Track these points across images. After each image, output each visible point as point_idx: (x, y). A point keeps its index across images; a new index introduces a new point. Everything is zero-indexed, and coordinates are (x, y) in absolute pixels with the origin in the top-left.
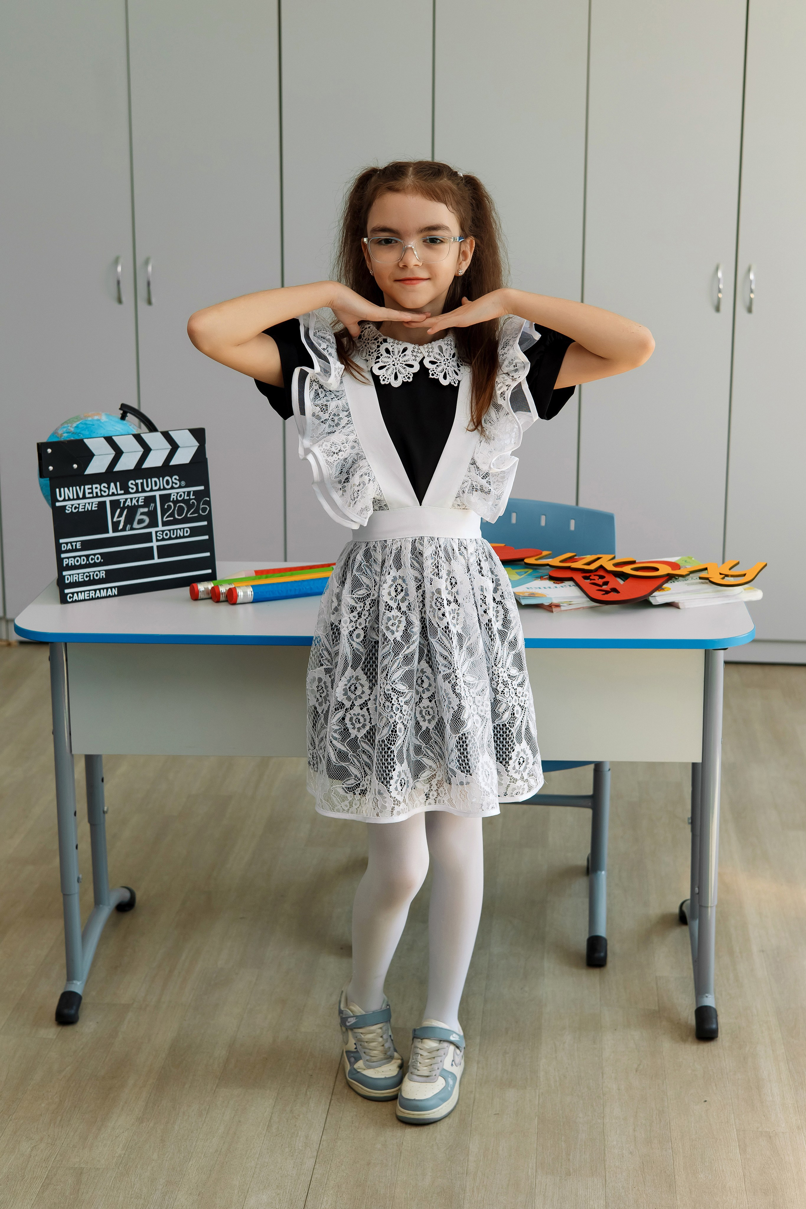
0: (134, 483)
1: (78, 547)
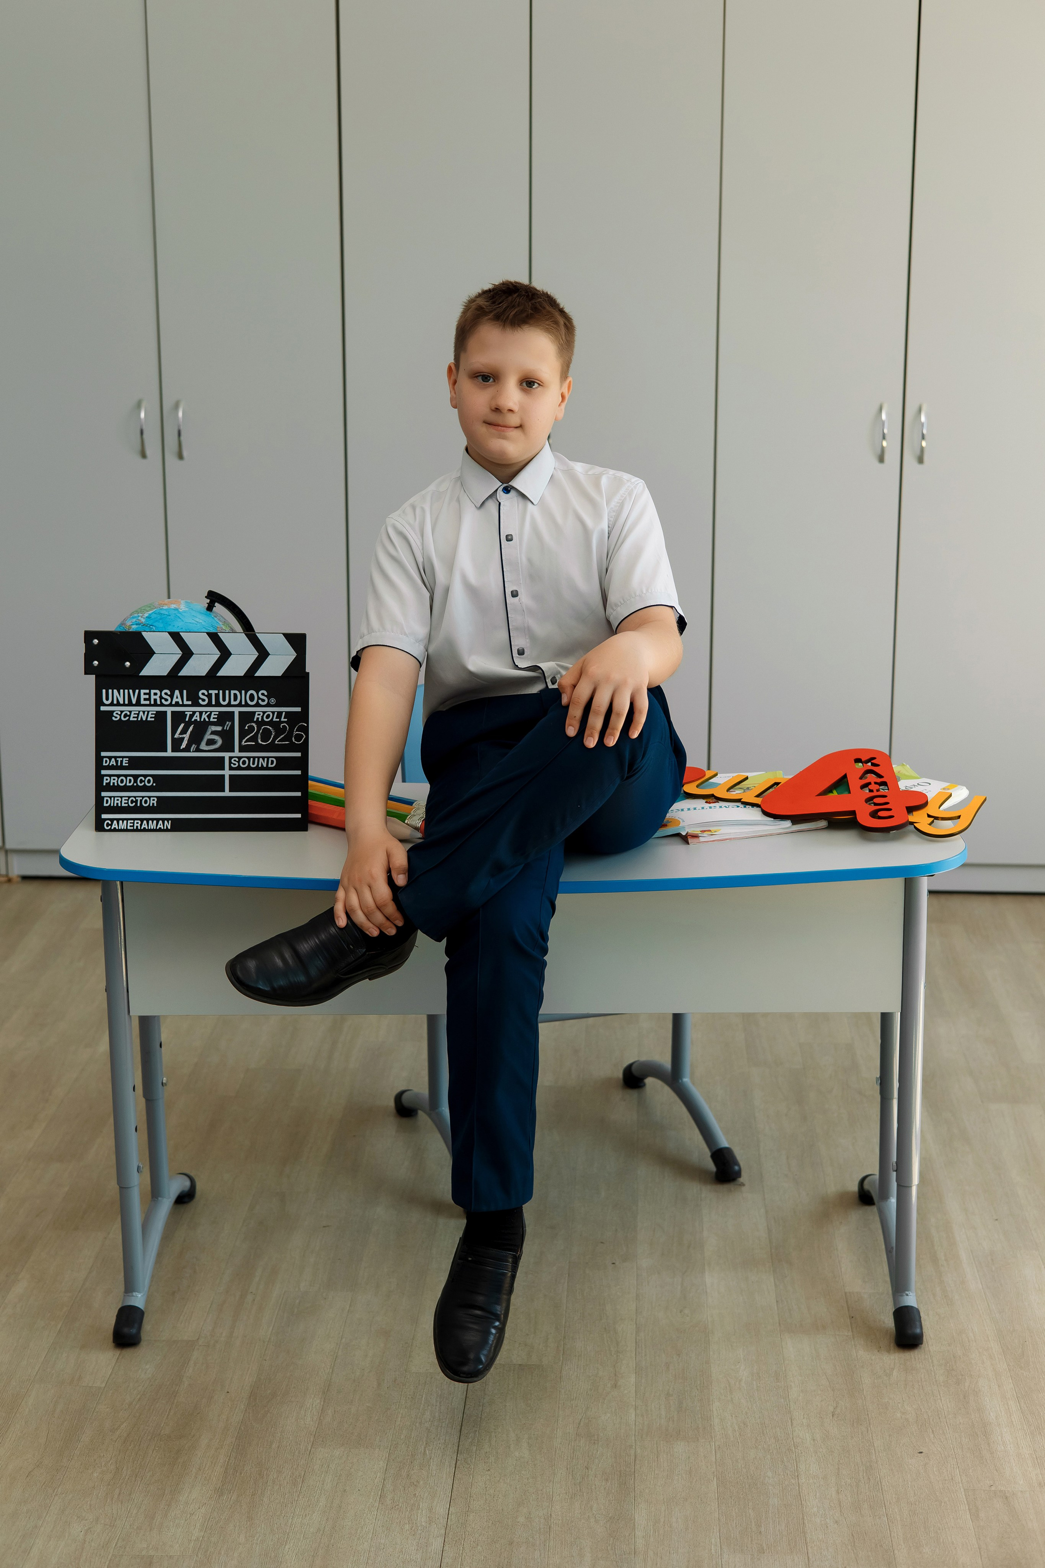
0: (206, 694)
1: (124, 764)
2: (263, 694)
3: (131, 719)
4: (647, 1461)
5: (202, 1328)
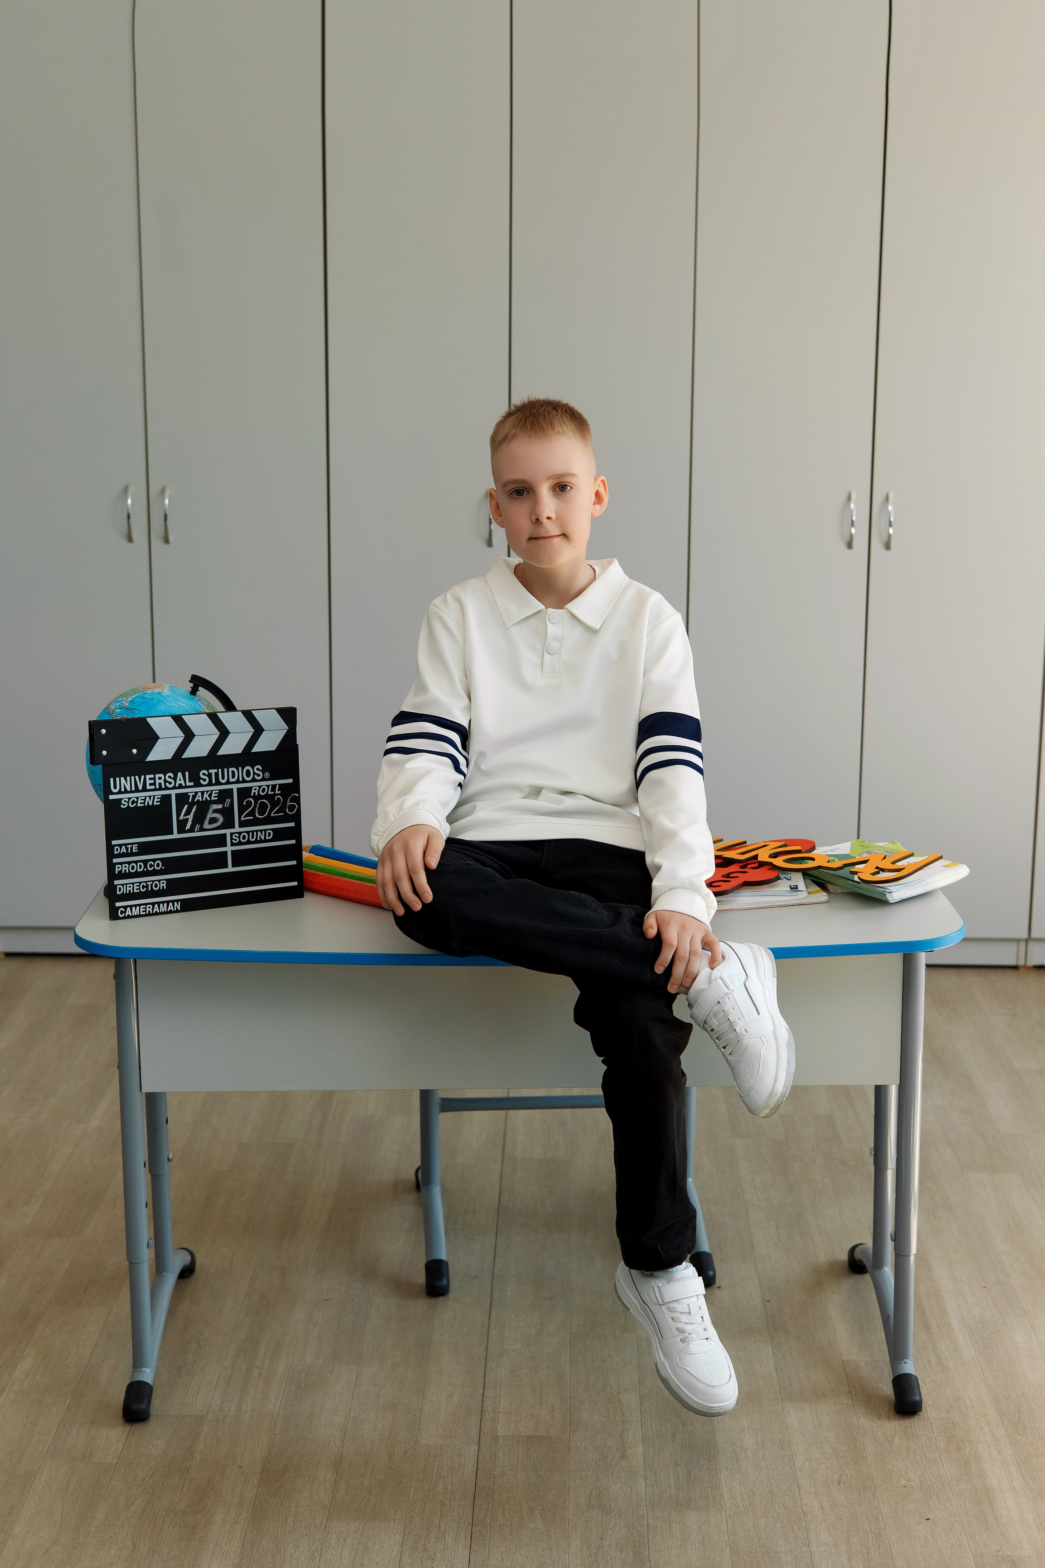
1: (134, 851)
2: (258, 769)
3: (139, 805)
4: (660, 1532)
5: (210, 1403)
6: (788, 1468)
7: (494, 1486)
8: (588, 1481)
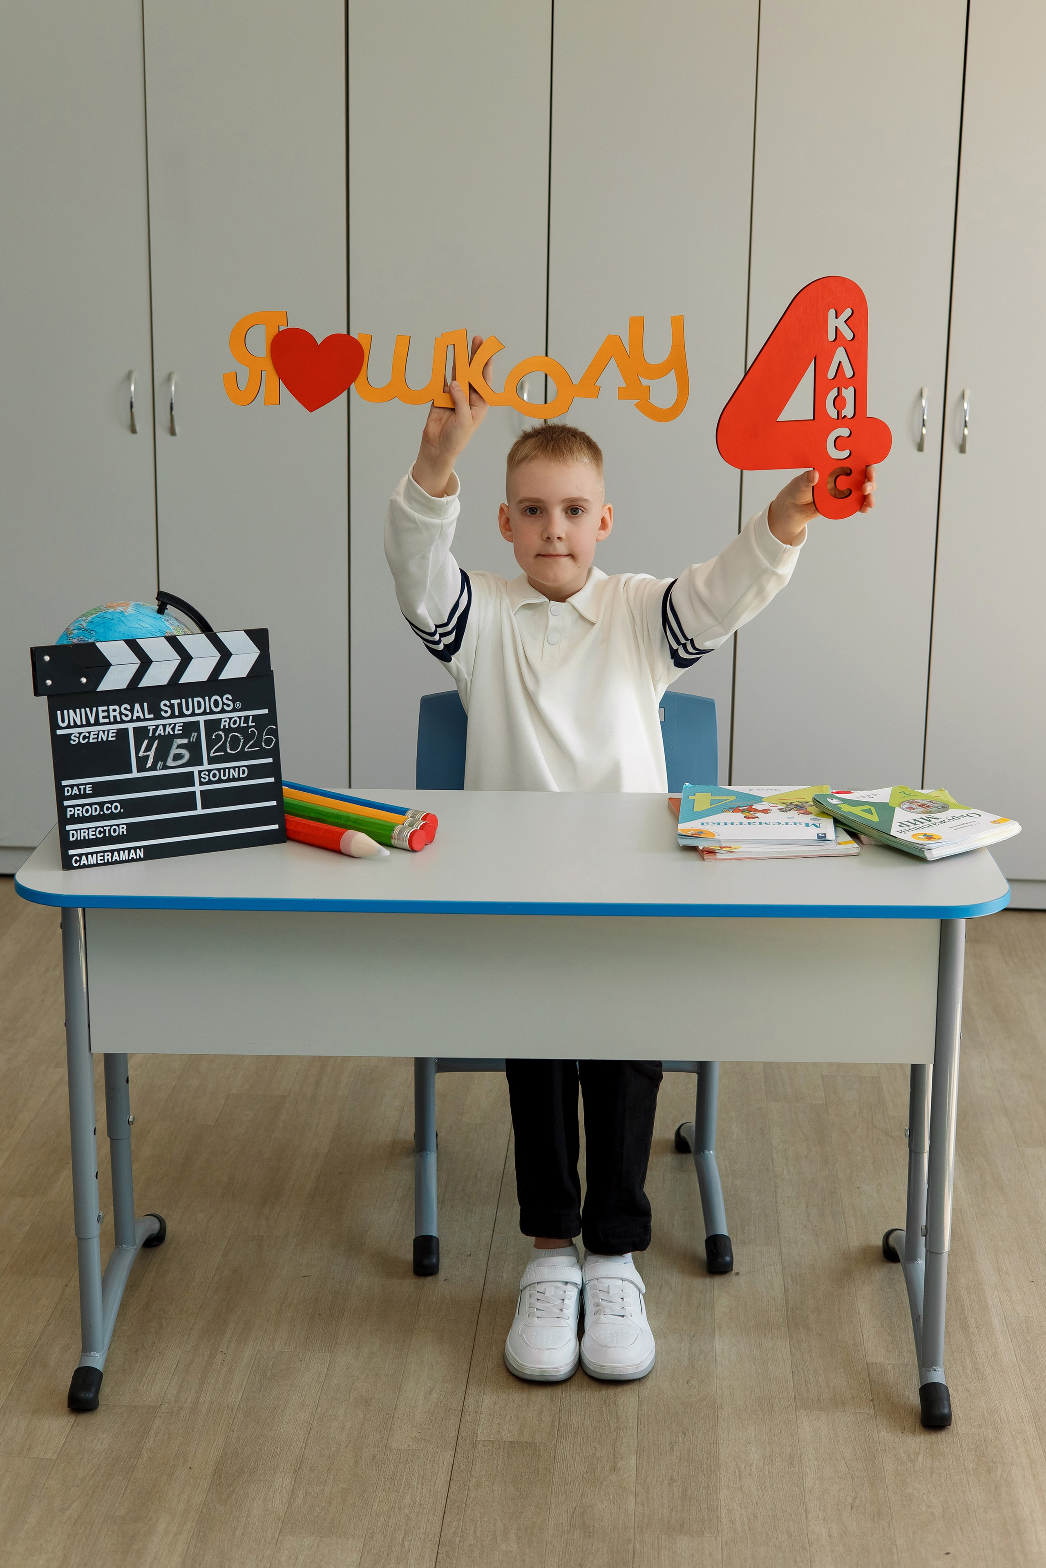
0: (168, 704)
1: (88, 792)
2: (228, 699)
3: (92, 741)
4: (647, 1558)
5: (165, 1393)
6: (796, 1488)
7: (468, 1499)
8: (573, 1496)
